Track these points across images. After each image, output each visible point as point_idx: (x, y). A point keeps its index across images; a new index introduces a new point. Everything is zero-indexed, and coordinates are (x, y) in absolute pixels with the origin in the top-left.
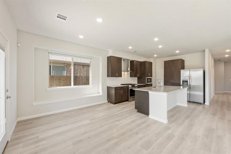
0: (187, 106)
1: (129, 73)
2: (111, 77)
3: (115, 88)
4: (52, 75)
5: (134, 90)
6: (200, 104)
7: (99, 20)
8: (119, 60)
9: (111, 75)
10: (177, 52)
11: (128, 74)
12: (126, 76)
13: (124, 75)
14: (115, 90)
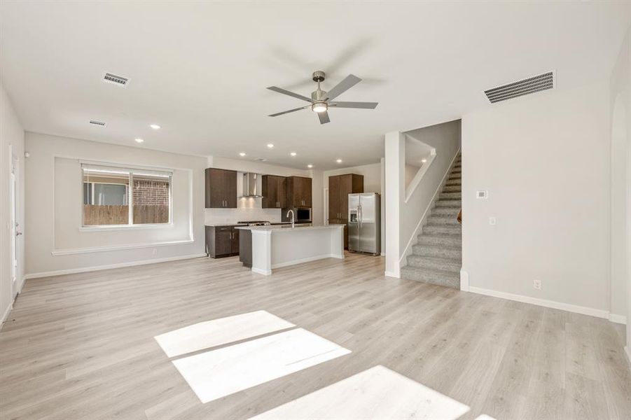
0: (341, 258)
1: (260, 199)
2: (211, 207)
3: (216, 227)
4: (93, 204)
5: (238, 230)
6: (371, 254)
7: (155, 127)
8: (232, 175)
9: (211, 203)
10: (339, 161)
11: (256, 201)
12: (251, 207)
13: (247, 205)
14: (216, 232)
